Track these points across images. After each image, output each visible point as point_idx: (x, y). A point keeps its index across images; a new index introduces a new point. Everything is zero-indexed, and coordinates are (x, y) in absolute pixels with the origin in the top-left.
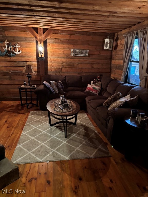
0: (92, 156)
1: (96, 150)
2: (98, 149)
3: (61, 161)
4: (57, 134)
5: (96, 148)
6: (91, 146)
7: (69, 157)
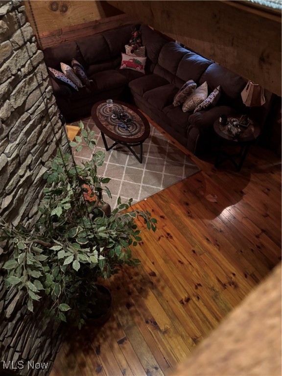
0: (183, 177)
1: (184, 168)
2: (184, 166)
3: (157, 194)
4: (127, 161)
5: (182, 165)
6: (176, 165)
7: (162, 186)
